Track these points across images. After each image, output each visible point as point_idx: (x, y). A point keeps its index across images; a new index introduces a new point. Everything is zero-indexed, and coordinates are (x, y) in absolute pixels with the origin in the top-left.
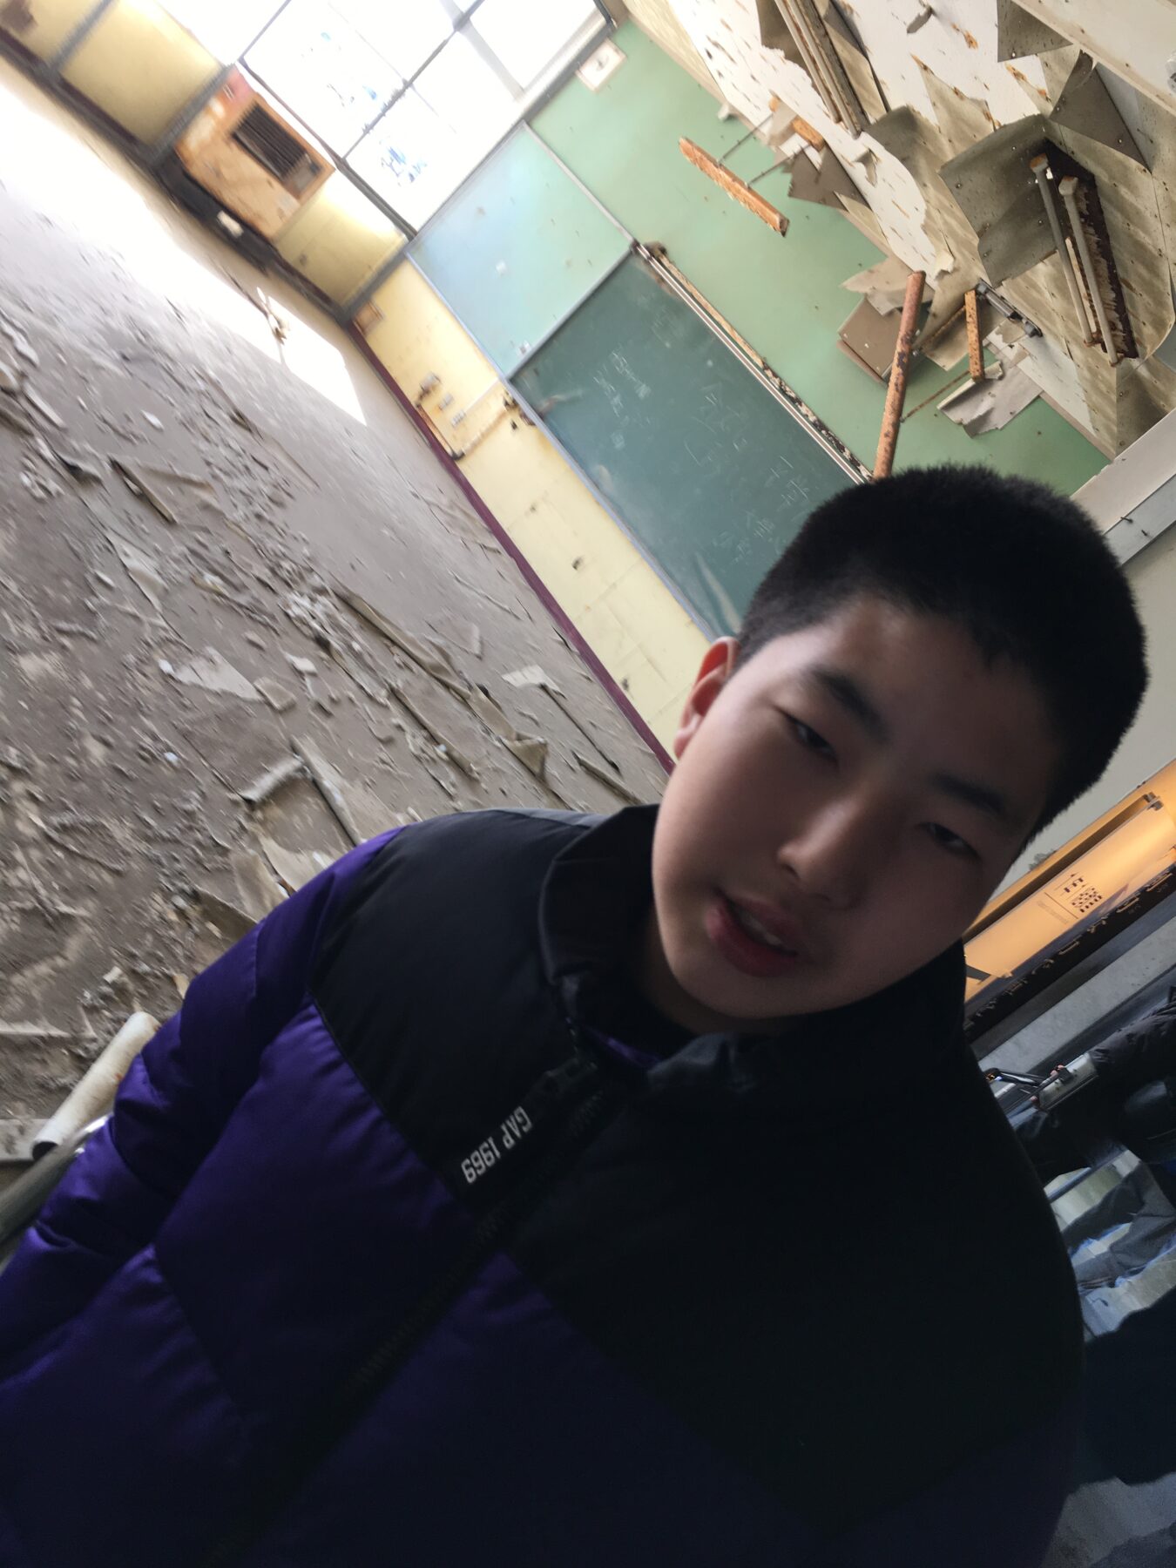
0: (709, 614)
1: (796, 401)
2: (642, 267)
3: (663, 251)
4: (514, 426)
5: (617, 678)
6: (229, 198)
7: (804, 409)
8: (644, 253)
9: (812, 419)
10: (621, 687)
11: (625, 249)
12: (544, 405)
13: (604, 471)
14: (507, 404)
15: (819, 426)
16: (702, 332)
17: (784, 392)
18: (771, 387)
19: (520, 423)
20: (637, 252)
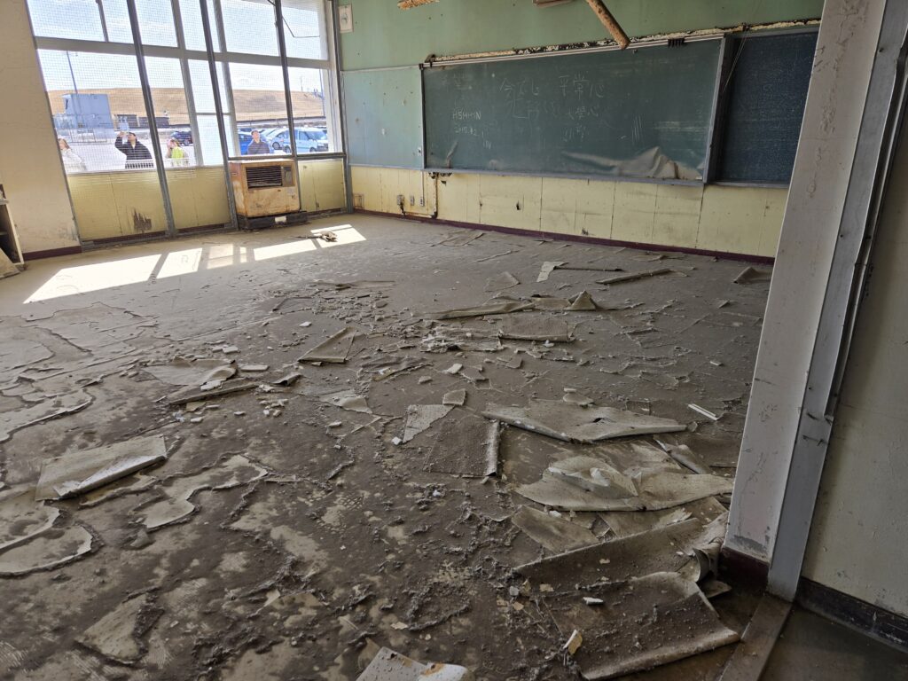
0: (593, 170)
1: (542, 50)
3: (434, 56)
4: (444, 182)
5: (579, 233)
7: (550, 49)
8: (428, 65)
9: (557, 48)
10: (585, 235)
11: (419, 72)
12: (447, 162)
13: (494, 161)
14: (433, 178)
15: (563, 47)
16: (478, 68)
17: (534, 52)
18: (527, 55)
19: (444, 179)
20: (424, 68)
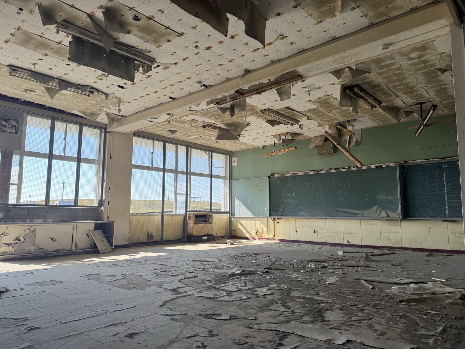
0: (349, 215)
1: (322, 170)
2: (273, 179)
3: (273, 174)
4: (278, 222)
5: (346, 243)
6: (202, 234)
7: (325, 170)
8: (272, 176)
9: (328, 170)
10: (349, 244)
11: (268, 179)
12: (280, 214)
13: (302, 213)
14: (273, 220)
15: (330, 169)
16: (294, 177)
17: (318, 171)
18: (315, 172)
19: (278, 221)
20: (270, 178)
